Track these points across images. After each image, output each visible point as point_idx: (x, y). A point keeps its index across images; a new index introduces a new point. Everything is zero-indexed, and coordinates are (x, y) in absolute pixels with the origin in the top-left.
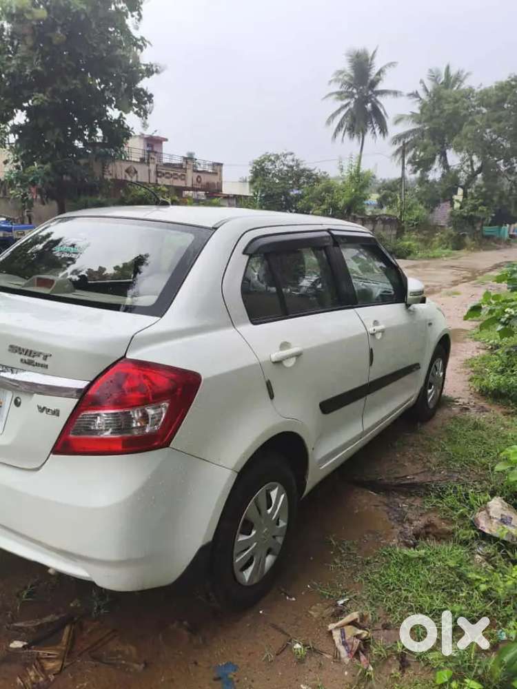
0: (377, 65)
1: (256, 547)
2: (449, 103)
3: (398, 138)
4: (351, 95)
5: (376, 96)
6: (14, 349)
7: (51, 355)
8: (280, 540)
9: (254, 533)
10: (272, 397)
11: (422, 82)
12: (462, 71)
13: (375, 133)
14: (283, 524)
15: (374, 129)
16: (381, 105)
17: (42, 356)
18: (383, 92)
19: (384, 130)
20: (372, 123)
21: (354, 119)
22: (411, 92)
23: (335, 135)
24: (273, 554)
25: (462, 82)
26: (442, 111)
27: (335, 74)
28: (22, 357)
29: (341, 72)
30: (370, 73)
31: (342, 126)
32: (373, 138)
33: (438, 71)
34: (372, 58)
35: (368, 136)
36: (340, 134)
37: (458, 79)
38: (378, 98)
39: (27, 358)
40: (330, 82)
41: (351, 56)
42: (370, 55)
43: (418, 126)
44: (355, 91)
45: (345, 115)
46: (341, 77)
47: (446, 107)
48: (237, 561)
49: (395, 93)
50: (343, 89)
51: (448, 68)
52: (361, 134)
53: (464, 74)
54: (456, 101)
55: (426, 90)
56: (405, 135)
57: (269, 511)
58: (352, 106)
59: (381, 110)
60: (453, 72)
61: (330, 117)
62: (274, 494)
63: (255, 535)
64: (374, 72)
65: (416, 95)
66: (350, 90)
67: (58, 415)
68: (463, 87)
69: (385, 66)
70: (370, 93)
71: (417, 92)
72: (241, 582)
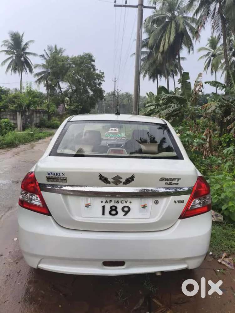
0: (25, 41)
2: (60, 61)
3: (38, 75)
4: (13, 53)
5: (26, 54)
6: (162, 179)
7: (180, 179)
11: (45, 50)
12: (62, 49)
13: (26, 71)
15: (26, 69)
16: (28, 59)
18: (29, 53)
19: (31, 71)
20: (25, 67)
21: (16, 64)
22: (41, 55)
23: (7, 71)
25: (62, 53)
26: (58, 64)
27: (3, 41)
28: (166, 182)
29: (6, 41)
30: (22, 44)
31: (10, 67)
32: (26, 73)
33: (52, 47)
34: (22, 37)
35: (24, 73)
36: (10, 70)
37: (60, 51)
39: (168, 182)
40: (2, 45)
41: (11, 34)
42: (21, 35)
43: (45, 70)
44: (15, 51)
45: (11, 62)
46: (7, 43)
47: (59, 63)
49: (35, 54)
50: (9, 50)
51: (56, 46)
52: (20, 71)
53: (63, 50)
54: (63, 61)
55: (47, 55)
56: (40, 73)
58: (14, 58)
59: (30, 63)
60: (58, 48)
61: (3, 62)
64: (23, 43)
65: (43, 56)
66: (12, 50)
67: (183, 202)
68: (63, 55)
69: (29, 42)
70: (22, 53)
71: (44, 55)
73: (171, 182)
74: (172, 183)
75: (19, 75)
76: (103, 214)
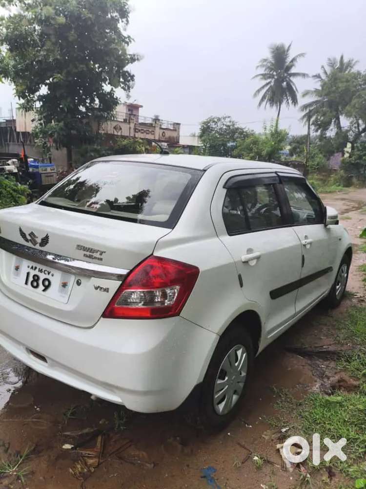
0: (291, 55)
1: (227, 388)
2: (342, 82)
3: (305, 107)
4: (272, 76)
5: (290, 77)
6: (80, 247)
7: (105, 252)
8: (241, 385)
9: (226, 378)
10: (241, 285)
11: (323, 67)
12: (352, 60)
13: (288, 103)
14: (244, 374)
15: (288, 100)
16: (294, 84)
17: (99, 253)
18: (295, 75)
19: (295, 101)
20: (286, 96)
21: (274, 93)
22: (315, 74)
23: (260, 104)
24: (238, 394)
25: (352, 67)
26: (338, 88)
27: (261, 61)
28: (85, 253)
29: (265, 60)
30: (286, 61)
31: (265, 98)
32: (287, 106)
33: (335, 59)
34: (288, 51)
35: (284, 105)
36: (264, 103)
37: (349, 65)
38: (292, 78)
39: (88, 253)
40: (258, 67)
41: (273, 49)
42: (286, 48)
43: (319, 99)
44: (275, 73)
45: (267, 90)
46: (265, 63)
47: (340, 85)
48: (216, 397)
49: (304, 75)
50: (266, 72)
51: (342, 58)
52: (278, 104)
53: (354, 62)
54: (347, 81)
55: (325, 73)
56: (310, 105)
57: (236, 364)
58: (272, 84)
59: (294, 89)
60: (346, 60)
61: (257, 92)
62: (239, 353)
63: (228, 380)
64: (289, 60)
65: (318, 76)
66: (271, 73)
67: (108, 292)
68: (353, 71)
69: (297, 56)
70: (286, 75)
71: (319, 75)
72: (217, 412)
73: (91, 254)
74: (92, 256)
75: (277, 108)
76: (26, 283)
